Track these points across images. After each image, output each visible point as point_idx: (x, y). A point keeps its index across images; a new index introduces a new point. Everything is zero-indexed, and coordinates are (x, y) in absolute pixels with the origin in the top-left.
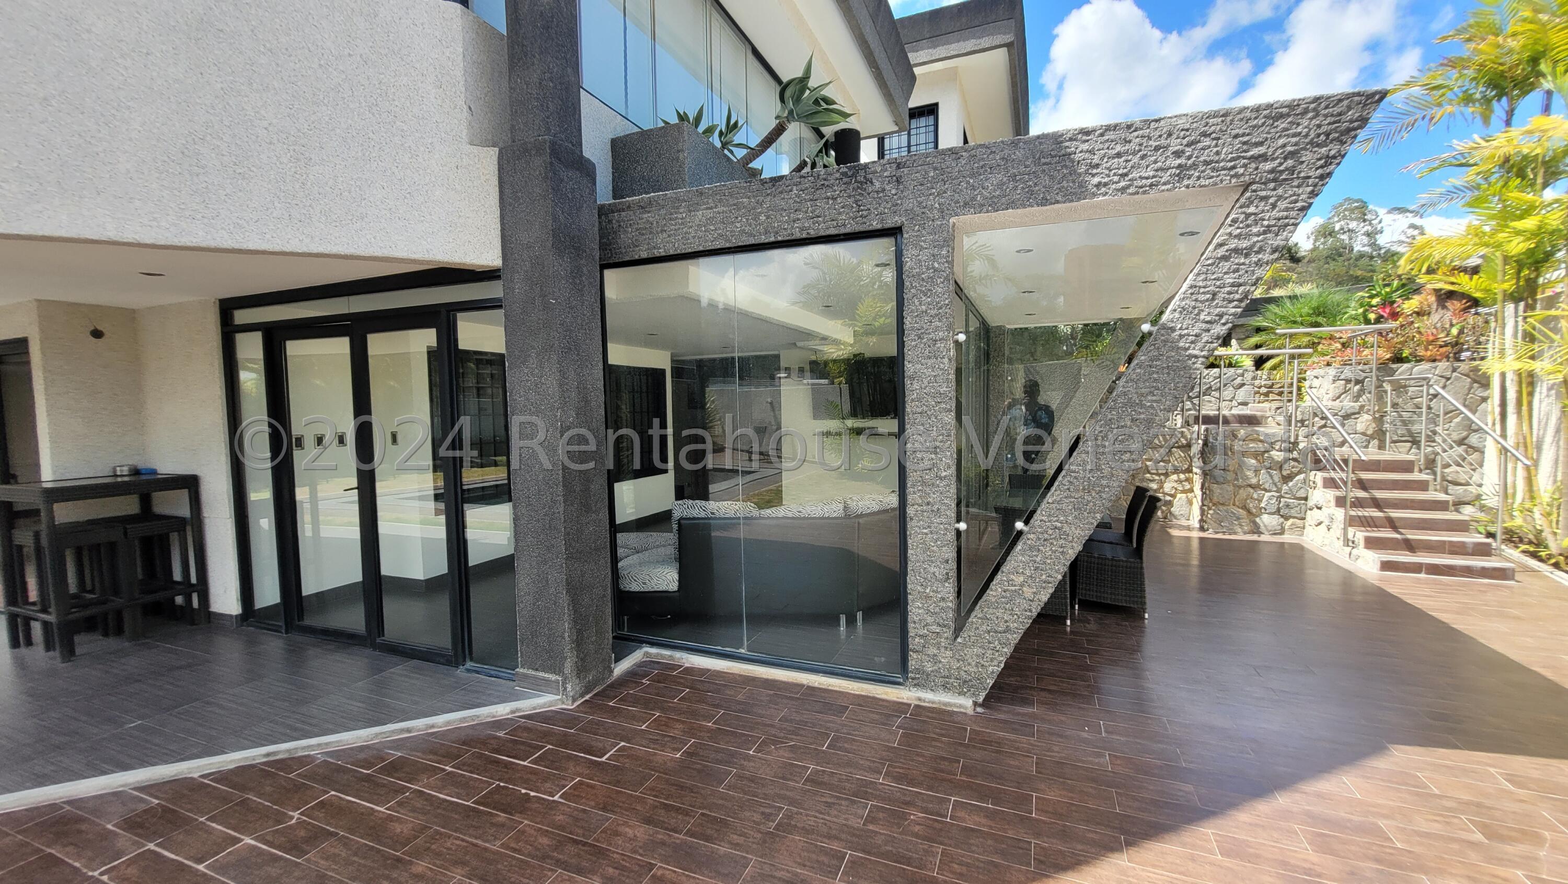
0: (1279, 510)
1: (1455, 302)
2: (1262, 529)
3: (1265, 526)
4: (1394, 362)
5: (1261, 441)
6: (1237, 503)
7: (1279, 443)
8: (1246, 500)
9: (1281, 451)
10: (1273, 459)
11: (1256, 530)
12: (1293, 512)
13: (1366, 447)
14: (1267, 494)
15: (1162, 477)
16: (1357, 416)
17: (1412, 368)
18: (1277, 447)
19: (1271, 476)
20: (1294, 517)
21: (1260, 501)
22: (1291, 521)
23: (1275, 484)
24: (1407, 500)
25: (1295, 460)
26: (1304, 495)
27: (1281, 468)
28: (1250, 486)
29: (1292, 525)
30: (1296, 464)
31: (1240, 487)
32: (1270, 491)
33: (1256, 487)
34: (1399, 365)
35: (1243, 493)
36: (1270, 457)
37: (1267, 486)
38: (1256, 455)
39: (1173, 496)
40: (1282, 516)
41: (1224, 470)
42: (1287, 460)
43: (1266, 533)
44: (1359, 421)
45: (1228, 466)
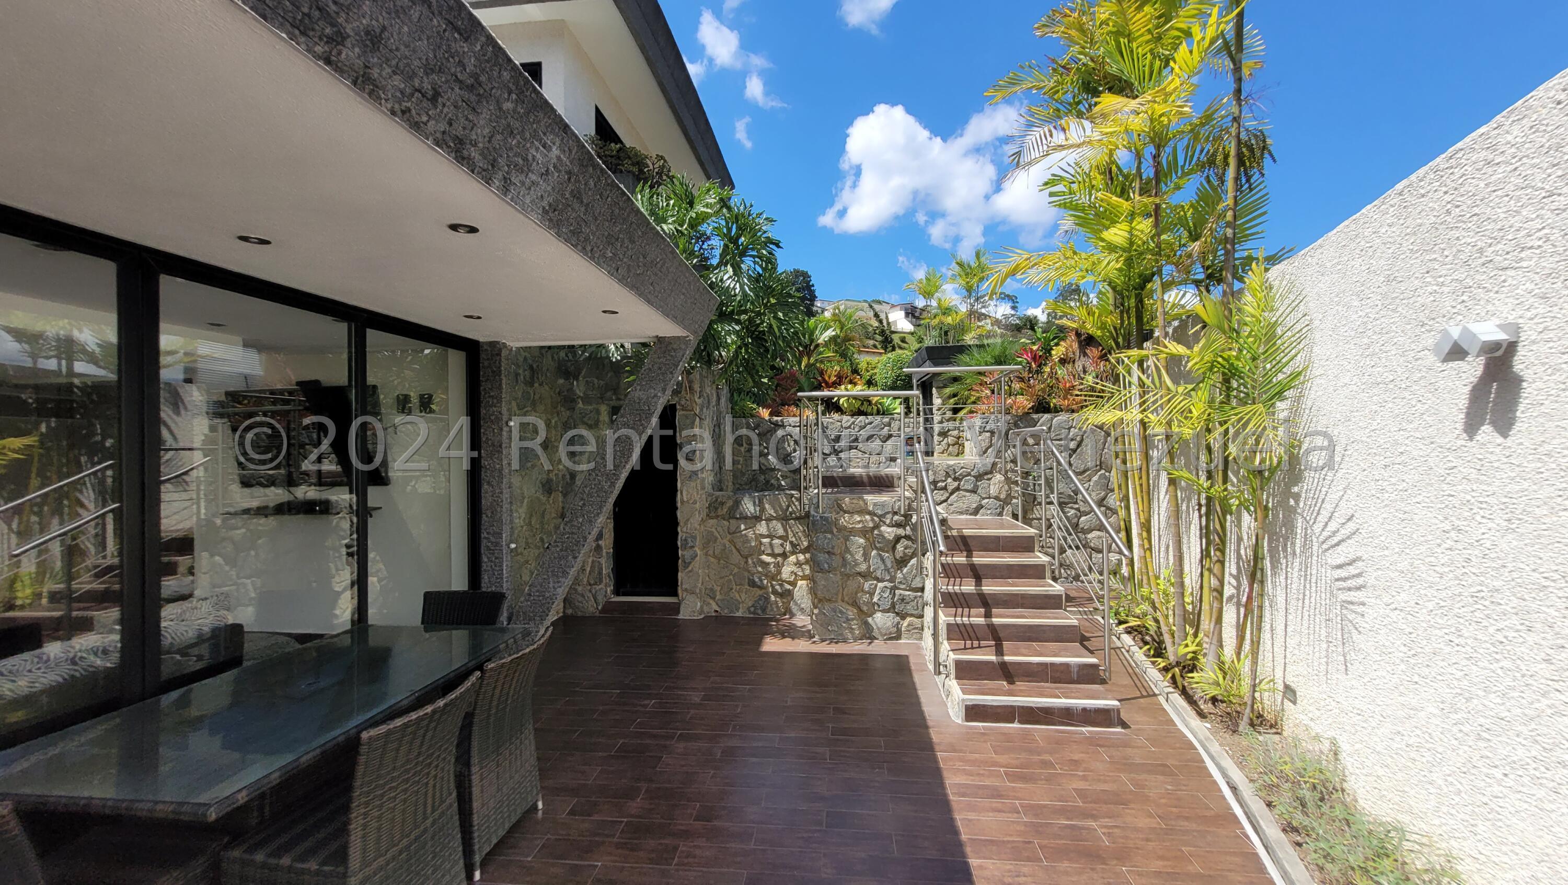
0: (893, 606)
1: (1094, 349)
2: (876, 633)
3: (878, 628)
4: (1037, 412)
5: (870, 513)
6: (846, 599)
7: (889, 516)
8: (856, 594)
9: (893, 526)
10: (884, 537)
11: (868, 635)
12: (909, 608)
13: (1000, 514)
14: (880, 585)
15: (779, 559)
16: (989, 476)
17: (1052, 419)
18: (888, 521)
19: (883, 560)
20: (912, 615)
21: (872, 594)
22: (908, 619)
23: (887, 570)
24: (1017, 595)
25: (907, 537)
26: (920, 585)
27: (894, 548)
28: (859, 574)
29: (909, 625)
30: (910, 543)
31: (848, 576)
32: (882, 581)
33: (866, 575)
34: (1041, 415)
35: (852, 585)
36: (881, 535)
37: (878, 574)
38: (864, 532)
39: (793, 584)
40: (897, 614)
41: (828, 553)
42: (898, 539)
43: (880, 638)
44: (992, 482)
45: (833, 548)
